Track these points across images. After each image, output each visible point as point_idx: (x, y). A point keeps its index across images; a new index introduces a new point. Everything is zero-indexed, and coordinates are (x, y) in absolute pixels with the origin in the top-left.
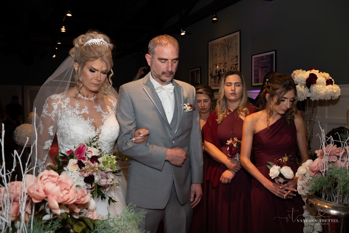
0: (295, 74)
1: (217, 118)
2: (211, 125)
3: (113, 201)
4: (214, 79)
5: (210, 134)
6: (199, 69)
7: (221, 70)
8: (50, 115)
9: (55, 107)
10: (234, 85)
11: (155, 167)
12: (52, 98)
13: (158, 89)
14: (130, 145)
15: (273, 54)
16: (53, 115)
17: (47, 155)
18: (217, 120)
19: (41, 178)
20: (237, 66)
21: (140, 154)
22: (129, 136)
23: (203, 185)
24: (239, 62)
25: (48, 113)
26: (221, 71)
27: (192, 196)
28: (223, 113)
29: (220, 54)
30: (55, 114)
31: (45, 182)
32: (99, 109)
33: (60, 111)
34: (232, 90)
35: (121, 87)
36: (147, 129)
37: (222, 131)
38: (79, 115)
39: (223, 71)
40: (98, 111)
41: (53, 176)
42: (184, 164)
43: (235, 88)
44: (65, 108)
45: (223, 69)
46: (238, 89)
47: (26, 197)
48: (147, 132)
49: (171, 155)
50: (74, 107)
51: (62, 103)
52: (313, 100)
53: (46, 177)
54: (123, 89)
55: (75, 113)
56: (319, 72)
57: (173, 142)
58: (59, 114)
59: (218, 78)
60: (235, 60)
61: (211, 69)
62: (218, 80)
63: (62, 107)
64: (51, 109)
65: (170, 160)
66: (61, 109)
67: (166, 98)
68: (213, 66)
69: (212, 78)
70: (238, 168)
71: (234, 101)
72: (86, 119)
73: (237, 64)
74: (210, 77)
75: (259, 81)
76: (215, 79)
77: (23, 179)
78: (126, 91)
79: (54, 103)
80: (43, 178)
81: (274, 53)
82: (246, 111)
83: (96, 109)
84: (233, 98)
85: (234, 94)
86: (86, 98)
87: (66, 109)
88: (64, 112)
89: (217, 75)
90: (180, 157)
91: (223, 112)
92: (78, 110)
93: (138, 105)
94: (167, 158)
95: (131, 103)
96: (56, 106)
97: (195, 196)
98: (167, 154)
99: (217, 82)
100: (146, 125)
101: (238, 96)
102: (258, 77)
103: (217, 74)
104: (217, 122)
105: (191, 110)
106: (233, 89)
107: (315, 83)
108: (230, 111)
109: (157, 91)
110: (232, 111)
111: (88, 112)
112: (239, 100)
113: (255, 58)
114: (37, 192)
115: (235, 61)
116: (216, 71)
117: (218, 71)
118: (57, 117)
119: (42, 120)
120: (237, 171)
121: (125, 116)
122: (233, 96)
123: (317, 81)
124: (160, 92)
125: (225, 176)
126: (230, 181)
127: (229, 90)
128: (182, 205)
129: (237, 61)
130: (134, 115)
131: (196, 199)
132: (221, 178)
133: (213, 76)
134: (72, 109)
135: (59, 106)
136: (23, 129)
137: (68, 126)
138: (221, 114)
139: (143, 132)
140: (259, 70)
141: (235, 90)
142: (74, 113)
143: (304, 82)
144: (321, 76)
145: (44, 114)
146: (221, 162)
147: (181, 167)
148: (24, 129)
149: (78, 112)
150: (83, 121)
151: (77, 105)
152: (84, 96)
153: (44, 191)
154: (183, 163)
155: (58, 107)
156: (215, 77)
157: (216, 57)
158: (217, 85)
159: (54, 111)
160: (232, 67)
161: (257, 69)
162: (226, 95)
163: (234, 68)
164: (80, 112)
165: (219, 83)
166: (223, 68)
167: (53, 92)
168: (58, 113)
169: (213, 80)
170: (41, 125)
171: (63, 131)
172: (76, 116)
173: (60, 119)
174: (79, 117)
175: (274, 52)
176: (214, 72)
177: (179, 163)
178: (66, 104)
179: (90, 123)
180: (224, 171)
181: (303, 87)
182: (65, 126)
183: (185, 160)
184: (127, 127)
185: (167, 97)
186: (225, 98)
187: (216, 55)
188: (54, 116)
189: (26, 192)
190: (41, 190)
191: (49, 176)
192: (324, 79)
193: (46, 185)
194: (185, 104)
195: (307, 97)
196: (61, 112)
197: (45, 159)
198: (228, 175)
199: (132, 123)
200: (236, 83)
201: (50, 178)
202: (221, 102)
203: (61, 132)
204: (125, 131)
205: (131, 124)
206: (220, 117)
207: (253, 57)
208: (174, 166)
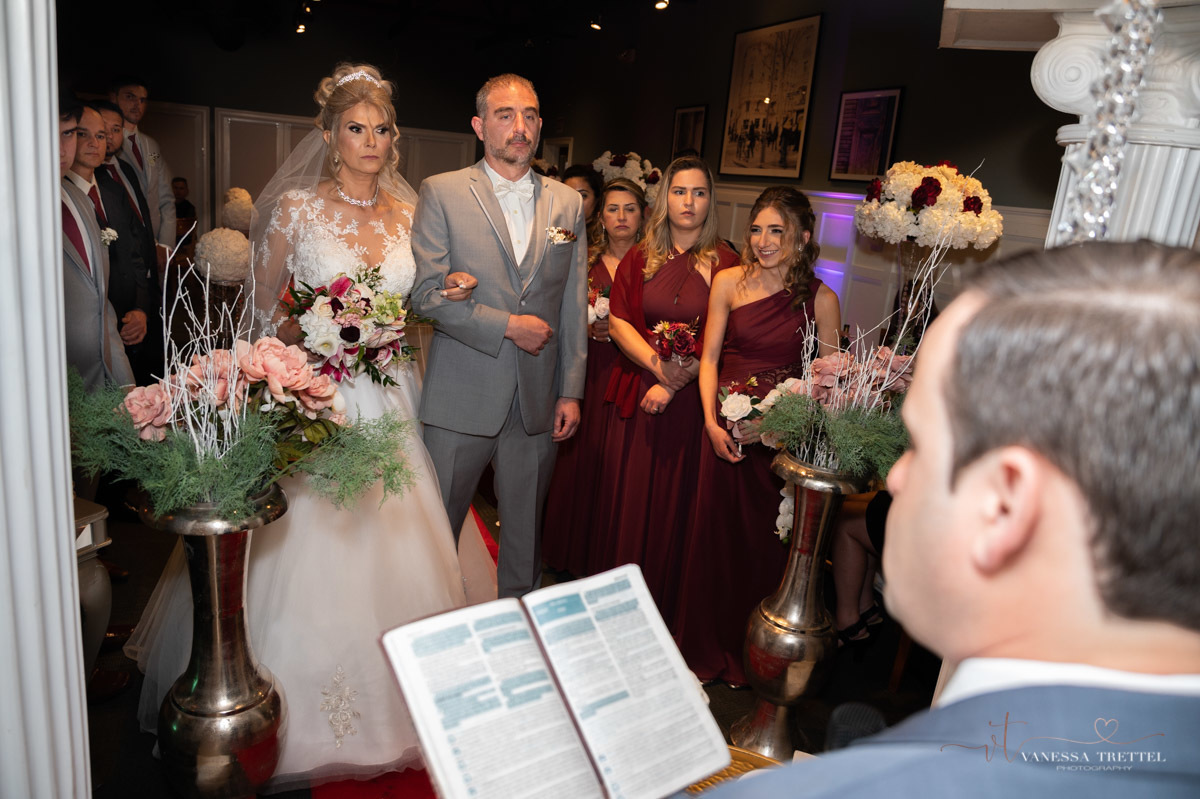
0: (894, 172)
1: (644, 267)
2: (629, 281)
3: (393, 383)
4: (736, 144)
5: (625, 298)
6: (703, 109)
7: (757, 121)
8: (283, 231)
9: (295, 216)
10: (692, 193)
11: (483, 348)
12: (289, 197)
13: (500, 190)
14: (437, 301)
15: (895, 97)
16: (289, 231)
17: (275, 306)
18: (646, 271)
19: (259, 347)
20: (800, 115)
21: (455, 322)
22: (436, 283)
23: (582, 404)
24: (806, 107)
25: (280, 226)
26: (757, 126)
27: (558, 423)
28: (661, 257)
29: (763, 75)
30: (293, 229)
31: (264, 353)
32: (379, 227)
33: (302, 226)
34: (686, 205)
35: (424, 181)
36: (471, 273)
37: (652, 297)
38: (340, 236)
39: (764, 126)
40: (377, 231)
41: (276, 347)
42: (541, 351)
43: (693, 200)
44: (313, 220)
45: (764, 121)
46: (699, 203)
47: (237, 372)
48: (473, 281)
49: (518, 328)
50: (331, 219)
51: (308, 209)
52: (921, 245)
53: (266, 347)
54: (427, 186)
55: (332, 232)
56: (957, 174)
57: (523, 303)
58: (302, 231)
59: (748, 143)
60: (797, 99)
61: (734, 115)
62: (746, 149)
63: (309, 217)
64: (286, 219)
65: (514, 337)
66: (306, 221)
67: (516, 212)
68: (740, 107)
69: (732, 140)
70: (680, 383)
71: (690, 229)
72: (351, 246)
73: (802, 111)
74: (727, 138)
75: (850, 168)
76: (740, 146)
77: (234, 345)
78: (434, 192)
79: (294, 209)
80: (262, 348)
81: (896, 93)
82: (713, 257)
83: (374, 228)
84: (686, 222)
85: (690, 214)
86: (354, 202)
87: (316, 221)
88: (311, 227)
89: (747, 135)
90: (536, 335)
91: (660, 254)
92: (338, 225)
93: (457, 222)
94: (508, 334)
95: (443, 215)
96: (298, 213)
97: (563, 423)
98: (510, 325)
99: (743, 155)
100: (470, 263)
101: (698, 219)
102: (848, 158)
103: (748, 130)
104: (643, 276)
105: (566, 242)
106: (689, 202)
107: (933, 202)
108: (676, 252)
109: (497, 195)
110: (681, 252)
111: (356, 233)
112: (700, 228)
113: (848, 102)
114: (253, 367)
115: (798, 102)
116: (746, 121)
117: (750, 124)
118: (295, 237)
119: (268, 238)
120: (677, 388)
121: (430, 243)
122: (687, 218)
123: (940, 198)
124: (504, 196)
125: (653, 399)
126: (662, 408)
127: (679, 203)
128: (530, 435)
129: (802, 101)
130: (447, 240)
131: (566, 429)
132: (644, 400)
133: (737, 136)
134: (326, 223)
135: (303, 215)
136: (216, 241)
137: (315, 257)
138: (654, 257)
139: (464, 281)
140: (854, 137)
141: (692, 205)
142: (329, 231)
143: (908, 198)
144: (952, 187)
145: (272, 226)
146: (641, 362)
147: (537, 355)
148: (220, 241)
149: (337, 231)
150: (345, 249)
151: (338, 216)
152: (351, 198)
153: (263, 366)
154: (540, 349)
155: (300, 216)
156: (741, 140)
157: (750, 83)
158: (744, 163)
159: (291, 224)
160: (787, 119)
161: (848, 133)
162: (671, 213)
163: (792, 120)
164: (342, 230)
165: (748, 157)
166: (765, 117)
167: (292, 185)
168: (300, 228)
169: (734, 147)
170: (266, 248)
171: (306, 264)
172: (332, 237)
173: (303, 240)
174: (338, 240)
175: (899, 91)
176: (740, 125)
177: (532, 346)
178: (316, 212)
179: (359, 256)
180: (649, 387)
181: (903, 209)
182: (310, 255)
183: (545, 342)
184: (432, 264)
185: (519, 209)
186: (668, 220)
187: (751, 75)
188: (292, 233)
189: (238, 365)
190: (259, 364)
191: (271, 345)
192: (960, 194)
193: (266, 358)
194: (553, 228)
195: (908, 237)
196: (305, 228)
197: (272, 313)
198: (658, 395)
199: (443, 258)
200: (695, 189)
201: (273, 348)
202: (659, 230)
203: (303, 266)
204: (426, 274)
205: (440, 260)
206: (652, 264)
207: (846, 97)
208: (522, 352)
